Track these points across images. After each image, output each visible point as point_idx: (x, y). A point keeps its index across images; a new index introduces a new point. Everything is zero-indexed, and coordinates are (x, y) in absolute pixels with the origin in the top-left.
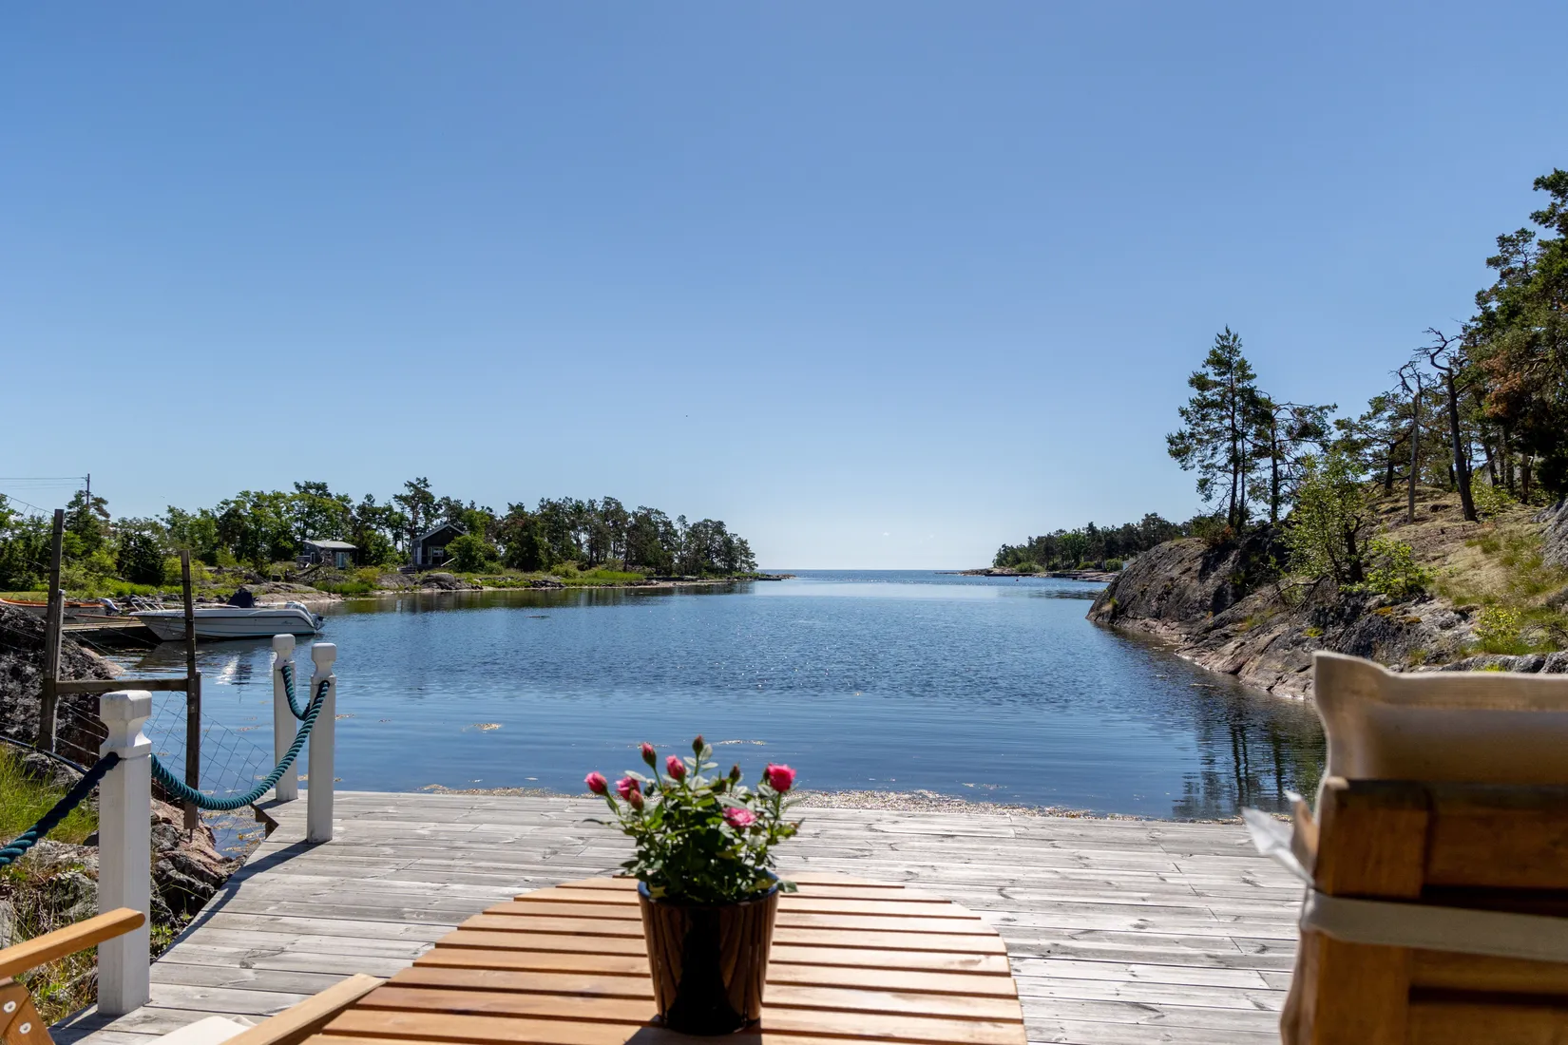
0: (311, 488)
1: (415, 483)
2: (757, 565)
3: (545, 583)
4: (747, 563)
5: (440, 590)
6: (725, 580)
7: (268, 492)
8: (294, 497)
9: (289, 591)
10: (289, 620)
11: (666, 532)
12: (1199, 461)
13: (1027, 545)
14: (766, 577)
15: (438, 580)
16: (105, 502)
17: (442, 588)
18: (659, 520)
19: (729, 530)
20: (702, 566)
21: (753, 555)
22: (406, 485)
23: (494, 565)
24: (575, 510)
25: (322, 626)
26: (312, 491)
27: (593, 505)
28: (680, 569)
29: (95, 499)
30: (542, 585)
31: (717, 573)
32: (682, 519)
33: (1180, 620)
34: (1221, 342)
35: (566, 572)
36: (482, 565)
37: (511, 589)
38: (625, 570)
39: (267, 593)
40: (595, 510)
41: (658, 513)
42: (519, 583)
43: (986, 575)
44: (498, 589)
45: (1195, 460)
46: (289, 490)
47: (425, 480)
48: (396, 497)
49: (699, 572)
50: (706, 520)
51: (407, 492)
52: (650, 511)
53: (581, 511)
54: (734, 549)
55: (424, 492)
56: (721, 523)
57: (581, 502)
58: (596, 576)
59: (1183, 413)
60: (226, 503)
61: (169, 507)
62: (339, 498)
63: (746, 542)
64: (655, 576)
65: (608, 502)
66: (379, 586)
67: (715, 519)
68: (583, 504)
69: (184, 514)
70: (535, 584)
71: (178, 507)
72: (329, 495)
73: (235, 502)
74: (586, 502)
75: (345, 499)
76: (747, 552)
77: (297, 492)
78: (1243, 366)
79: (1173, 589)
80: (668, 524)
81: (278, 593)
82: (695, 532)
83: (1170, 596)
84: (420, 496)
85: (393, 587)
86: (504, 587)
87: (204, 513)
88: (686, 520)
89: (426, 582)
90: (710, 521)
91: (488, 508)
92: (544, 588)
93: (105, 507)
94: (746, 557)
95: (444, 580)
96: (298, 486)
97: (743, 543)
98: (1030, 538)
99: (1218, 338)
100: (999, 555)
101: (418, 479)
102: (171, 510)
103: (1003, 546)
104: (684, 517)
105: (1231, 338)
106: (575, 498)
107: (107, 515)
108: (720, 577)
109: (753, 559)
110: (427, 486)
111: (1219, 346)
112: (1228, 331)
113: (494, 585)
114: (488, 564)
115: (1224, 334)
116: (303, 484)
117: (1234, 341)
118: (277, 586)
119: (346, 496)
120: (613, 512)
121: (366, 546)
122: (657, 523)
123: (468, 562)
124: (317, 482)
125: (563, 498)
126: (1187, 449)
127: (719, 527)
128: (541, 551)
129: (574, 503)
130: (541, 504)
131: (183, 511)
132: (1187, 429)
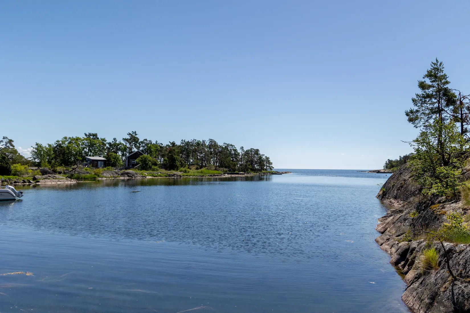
0: (91, 135)
1: (132, 133)
2: (273, 168)
3: (174, 175)
4: (269, 167)
5: (127, 178)
6: (258, 174)
7: (74, 137)
8: (84, 139)
9: (54, 178)
10: (3, 194)
11: (235, 154)
12: (423, 124)
13: (399, 159)
14: (277, 173)
15: (127, 174)
16: (13, 141)
17: (129, 177)
18: (232, 149)
19: (261, 152)
20: (249, 168)
21: (271, 163)
22: (128, 134)
23: (156, 167)
24: (197, 144)
25: (22, 196)
26: (91, 137)
27: (204, 142)
28: (239, 169)
29: (9, 140)
30: (173, 176)
31: (255, 171)
32: (242, 148)
33: (404, 200)
34: (433, 66)
35: (185, 170)
36: (150, 167)
37: (160, 177)
38: (216, 169)
39: (44, 179)
40: (205, 144)
41: (231, 145)
42: (163, 175)
43: (377, 173)
44: (154, 178)
45: (421, 123)
46: (82, 136)
47: (135, 132)
48: (123, 139)
49: (247, 170)
50: (251, 149)
51: (128, 137)
52: (228, 145)
53: (199, 145)
54: (263, 161)
55: (135, 137)
56: (258, 150)
57: (199, 141)
58: (202, 172)
59: (414, 100)
60: (58, 141)
61: (36, 143)
62: (102, 139)
63: (269, 158)
64: (228, 172)
65: (211, 141)
66: (102, 176)
67: (255, 148)
68: (200, 142)
69: (42, 146)
70: (169, 176)
71: (40, 143)
72: (98, 138)
73: (62, 141)
74: (201, 141)
75: (104, 140)
76: (269, 162)
77: (86, 137)
78: (445, 77)
79: (404, 185)
80: (235, 150)
81: (49, 179)
82: (247, 153)
83: (402, 188)
84: (133, 139)
85: (108, 176)
86: (156, 176)
87: (50, 145)
88: (244, 148)
89: (123, 174)
90: (253, 149)
91: (161, 144)
92: (173, 177)
93: (13, 143)
94: (269, 164)
95: (130, 174)
96: (86, 135)
97: (267, 158)
98: (400, 156)
99: (432, 64)
100: (386, 164)
101: (132, 132)
102: (37, 144)
103: (388, 160)
104: (243, 147)
105: (439, 64)
106: (198, 139)
107: (14, 146)
108: (256, 173)
109: (272, 165)
110: (136, 134)
111: (432, 68)
112: (437, 61)
113: (153, 176)
114: (153, 167)
115: (435, 62)
116: (88, 134)
117: (440, 65)
118: (49, 176)
119: (104, 139)
120: (213, 145)
121: (110, 159)
122: (231, 150)
123: (145, 166)
124: (93, 133)
125: (193, 139)
126: (417, 118)
127: (257, 151)
128: (177, 161)
129: (197, 141)
130: (182, 142)
131: (41, 145)
132: (416, 108)
